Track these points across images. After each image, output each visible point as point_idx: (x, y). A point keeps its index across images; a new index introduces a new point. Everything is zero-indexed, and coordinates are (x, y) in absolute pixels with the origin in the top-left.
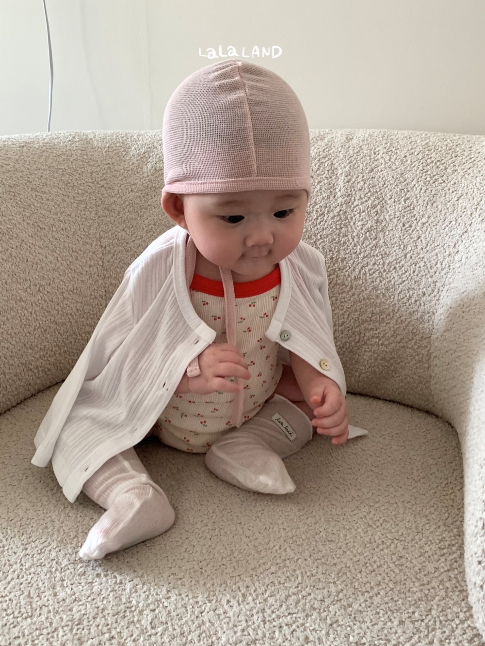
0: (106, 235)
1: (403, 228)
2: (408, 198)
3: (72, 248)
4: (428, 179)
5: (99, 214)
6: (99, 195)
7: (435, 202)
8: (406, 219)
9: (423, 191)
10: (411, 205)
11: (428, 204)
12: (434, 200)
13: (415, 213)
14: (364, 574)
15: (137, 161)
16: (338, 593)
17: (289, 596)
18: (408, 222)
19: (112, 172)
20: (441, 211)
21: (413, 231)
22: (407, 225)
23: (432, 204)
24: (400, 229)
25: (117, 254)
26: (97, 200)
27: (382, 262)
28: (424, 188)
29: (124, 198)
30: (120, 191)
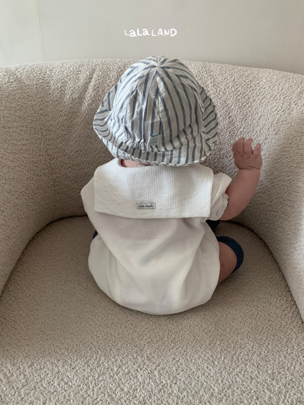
0: (50, 147)
1: (230, 134)
2: (230, 117)
3: (34, 161)
4: (241, 105)
5: (44, 134)
6: (41, 121)
7: (246, 119)
8: (231, 129)
9: (238, 113)
10: (233, 120)
11: (242, 120)
12: (246, 118)
13: (235, 125)
14: (258, 334)
15: (58, 93)
16: (252, 348)
17: (232, 356)
18: (233, 131)
19: (44, 103)
20: (251, 125)
21: (235, 136)
22: (232, 133)
23: (245, 121)
24: (228, 135)
25: (59, 159)
26: (41, 125)
27: (219, 154)
28: (239, 111)
29: (57, 121)
30: (53, 117)
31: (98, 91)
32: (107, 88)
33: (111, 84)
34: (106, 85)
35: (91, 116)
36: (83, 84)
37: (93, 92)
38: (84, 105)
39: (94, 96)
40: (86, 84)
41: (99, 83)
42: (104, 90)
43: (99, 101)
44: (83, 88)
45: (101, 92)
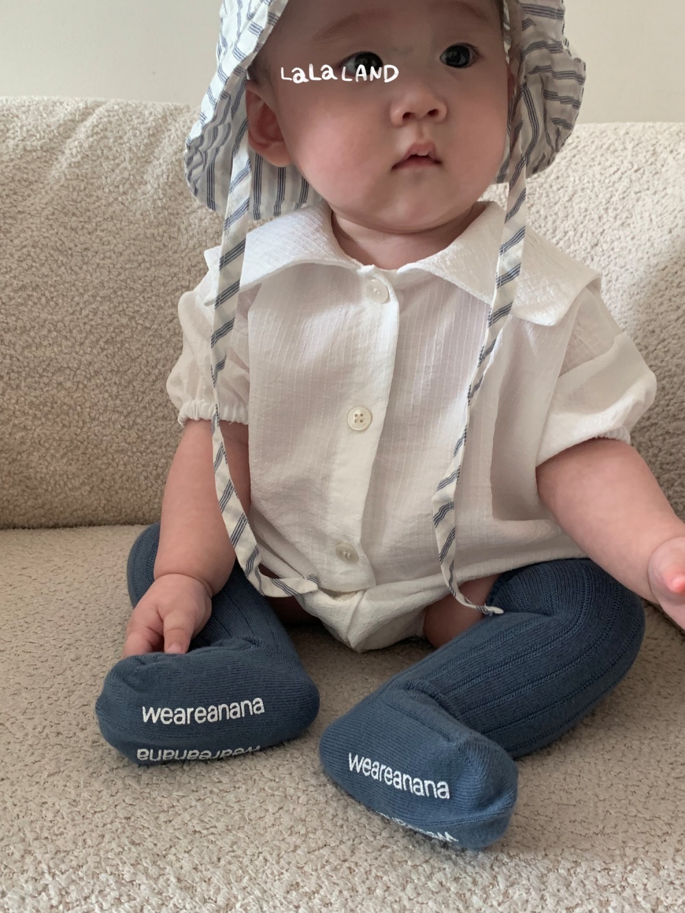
31: (106, 137)
32: (130, 134)
33: (142, 128)
34: (128, 128)
35: (75, 193)
36: (61, 122)
37: (88, 137)
38: (58, 166)
39: (90, 147)
40: (69, 123)
41: (110, 122)
42: (121, 138)
43: (102, 160)
44: (61, 129)
45: (111, 140)
